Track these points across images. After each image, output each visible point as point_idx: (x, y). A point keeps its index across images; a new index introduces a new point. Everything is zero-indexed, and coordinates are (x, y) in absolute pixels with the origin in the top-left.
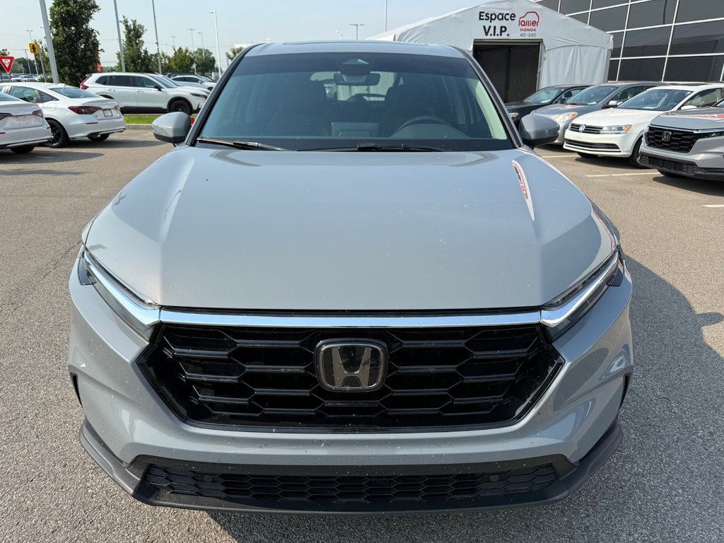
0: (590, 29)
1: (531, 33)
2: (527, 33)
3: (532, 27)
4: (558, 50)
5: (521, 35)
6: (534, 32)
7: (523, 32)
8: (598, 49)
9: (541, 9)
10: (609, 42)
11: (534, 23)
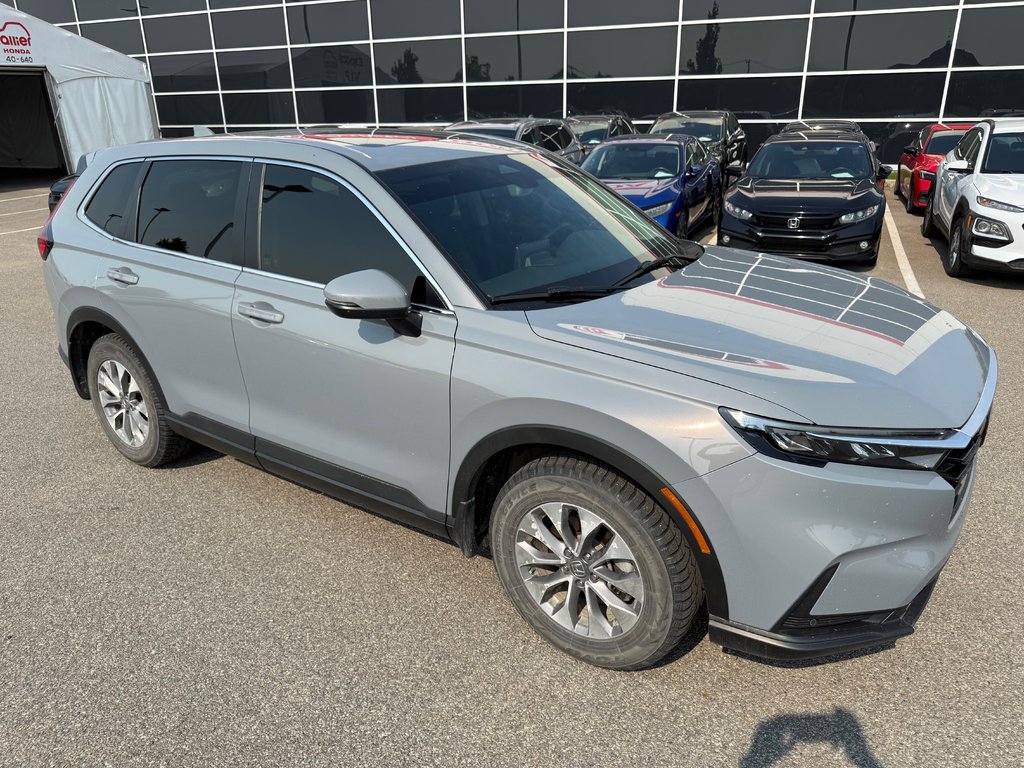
0: (111, 54)
1: (24, 56)
2: (16, 55)
3: (21, 47)
4: (76, 82)
5: (8, 59)
6: (28, 55)
7: (10, 55)
8: (132, 82)
9: (26, 19)
10: (142, 72)
11: (24, 41)
